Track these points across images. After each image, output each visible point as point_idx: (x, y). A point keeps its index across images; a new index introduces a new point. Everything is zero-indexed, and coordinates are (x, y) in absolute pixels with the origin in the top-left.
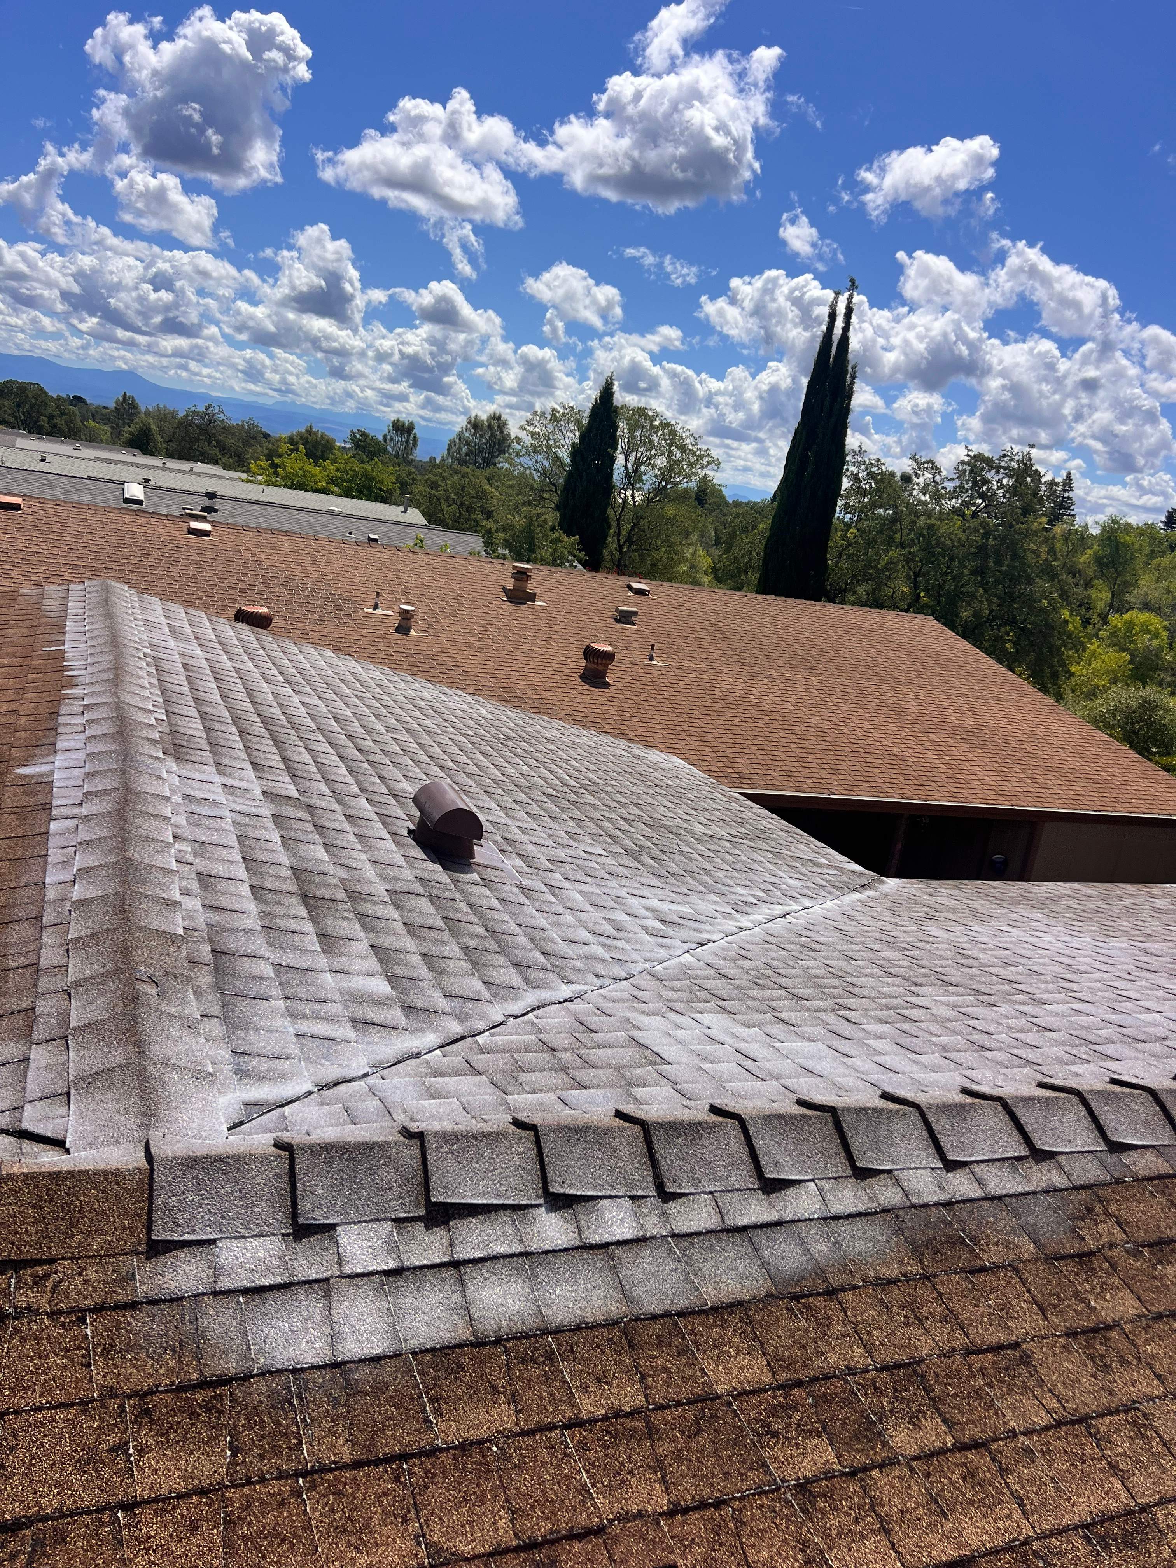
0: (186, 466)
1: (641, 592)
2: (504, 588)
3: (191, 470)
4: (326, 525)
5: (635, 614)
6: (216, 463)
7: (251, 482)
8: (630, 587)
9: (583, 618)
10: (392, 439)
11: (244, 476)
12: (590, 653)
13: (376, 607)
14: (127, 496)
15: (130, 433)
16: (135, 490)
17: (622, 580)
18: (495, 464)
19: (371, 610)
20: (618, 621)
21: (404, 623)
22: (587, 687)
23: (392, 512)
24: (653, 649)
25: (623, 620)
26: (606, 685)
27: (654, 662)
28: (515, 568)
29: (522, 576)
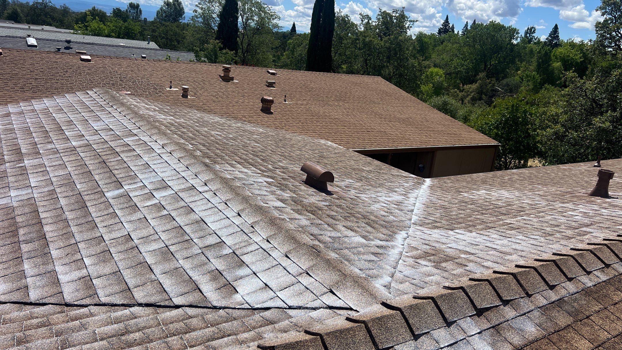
0: (40, 27)
1: (273, 74)
2: (220, 76)
3: (43, 29)
4: (122, 52)
5: (274, 83)
6: (50, 25)
7: (76, 34)
8: (268, 72)
9: (254, 86)
10: (130, 11)
11: (72, 31)
12: (263, 101)
13: (171, 88)
14: (29, 44)
15: (8, 13)
16: (32, 41)
17: (264, 70)
18: (178, 20)
19: (169, 89)
20: (268, 86)
21: (185, 93)
22: (265, 115)
23: (143, 44)
24: (285, 97)
25: (270, 86)
26: (272, 113)
27: (287, 102)
28: (223, 67)
29: (227, 70)
